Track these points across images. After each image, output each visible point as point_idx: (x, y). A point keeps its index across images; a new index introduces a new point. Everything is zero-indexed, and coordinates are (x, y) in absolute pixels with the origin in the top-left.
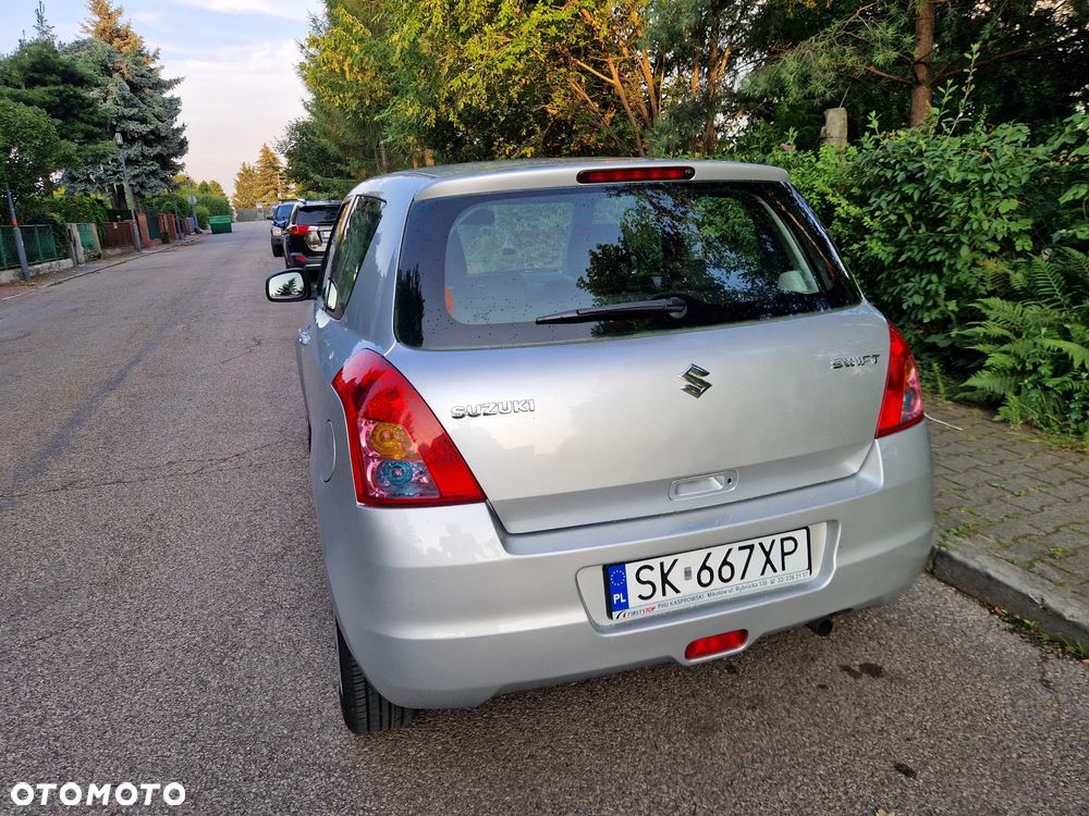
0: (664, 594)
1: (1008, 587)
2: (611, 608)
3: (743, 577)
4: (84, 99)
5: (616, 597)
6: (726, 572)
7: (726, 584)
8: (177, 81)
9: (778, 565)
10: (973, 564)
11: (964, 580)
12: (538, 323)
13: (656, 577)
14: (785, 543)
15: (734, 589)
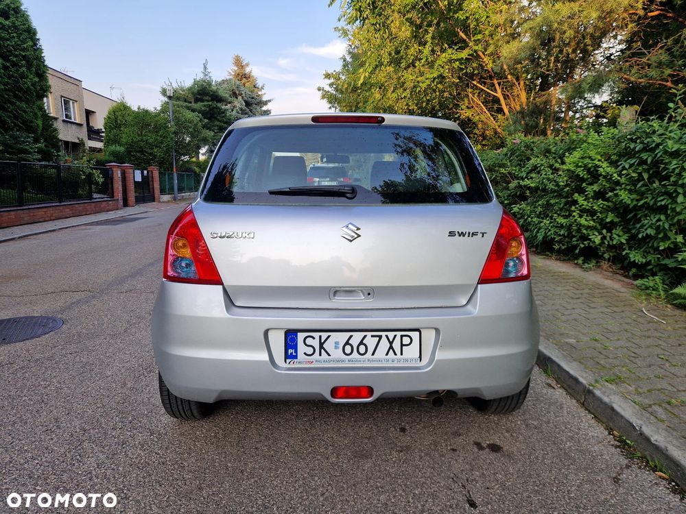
0: (320, 355)
1: (622, 417)
2: (287, 356)
3: (373, 354)
4: (220, 109)
5: (290, 351)
6: (362, 349)
7: (362, 357)
8: (270, 101)
9: (398, 352)
10: (606, 399)
11: (599, 409)
12: (272, 193)
13: (316, 344)
14: (404, 338)
15: (366, 361)
